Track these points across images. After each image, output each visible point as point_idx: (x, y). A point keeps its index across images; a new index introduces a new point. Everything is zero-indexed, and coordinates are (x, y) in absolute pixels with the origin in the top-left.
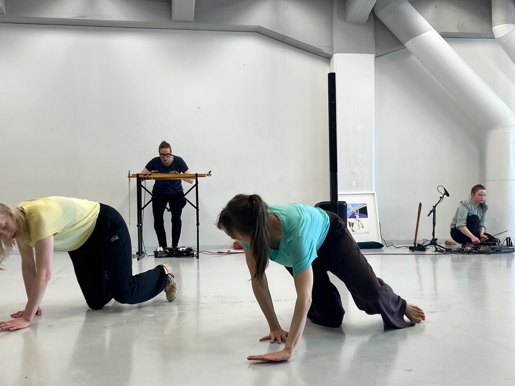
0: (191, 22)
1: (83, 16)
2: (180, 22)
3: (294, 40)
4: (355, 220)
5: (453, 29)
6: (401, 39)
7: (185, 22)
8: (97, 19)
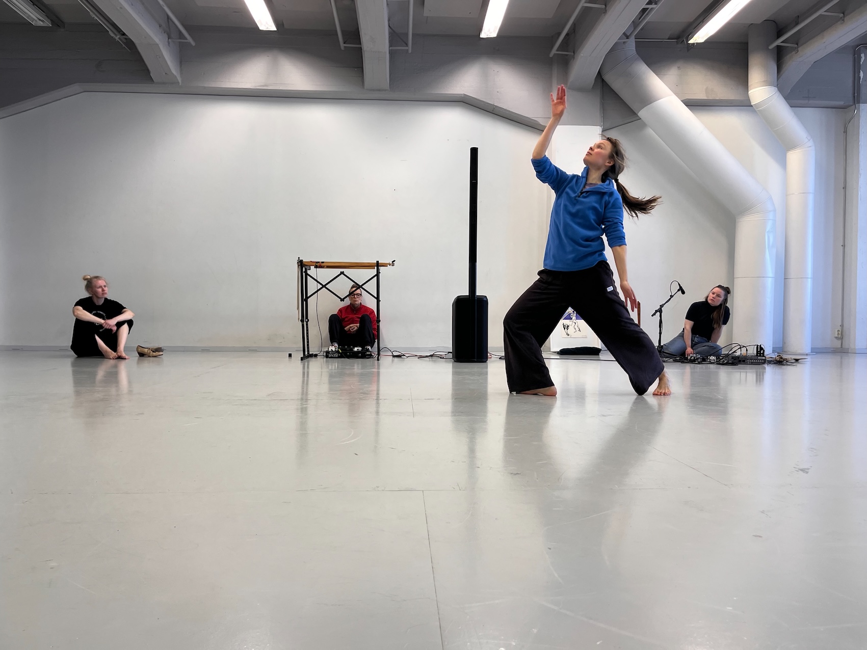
0: (385, 90)
1: (266, 86)
2: (374, 90)
3: (506, 110)
4: (571, 323)
5: (699, 94)
6: (634, 107)
7: (379, 90)
8: (281, 88)
